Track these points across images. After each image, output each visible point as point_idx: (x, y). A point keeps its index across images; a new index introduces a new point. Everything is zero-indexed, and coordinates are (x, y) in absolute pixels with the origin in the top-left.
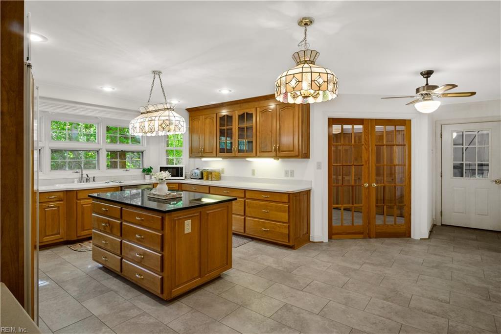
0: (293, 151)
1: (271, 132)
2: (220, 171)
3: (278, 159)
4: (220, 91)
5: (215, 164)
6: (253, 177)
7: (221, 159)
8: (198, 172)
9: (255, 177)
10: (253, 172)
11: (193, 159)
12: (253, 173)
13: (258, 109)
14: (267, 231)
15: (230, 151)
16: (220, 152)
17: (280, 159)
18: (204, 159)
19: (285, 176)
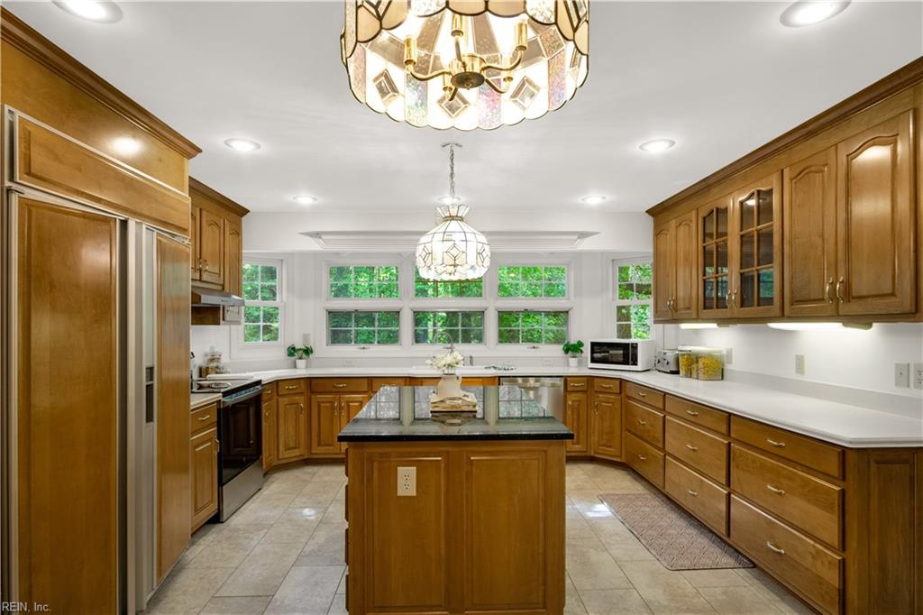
0: (893, 294)
1: (822, 236)
2: (722, 356)
3: (869, 325)
4: (641, 148)
5: (714, 338)
6: (799, 377)
7: (714, 325)
8: (670, 356)
9: (807, 378)
10: (800, 364)
11: (661, 326)
12: (800, 368)
13: (786, 171)
14: (780, 553)
15: (721, 303)
16: (705, 308)
17: (875, 325)
18: (684, 326)
19: (898, 383)
